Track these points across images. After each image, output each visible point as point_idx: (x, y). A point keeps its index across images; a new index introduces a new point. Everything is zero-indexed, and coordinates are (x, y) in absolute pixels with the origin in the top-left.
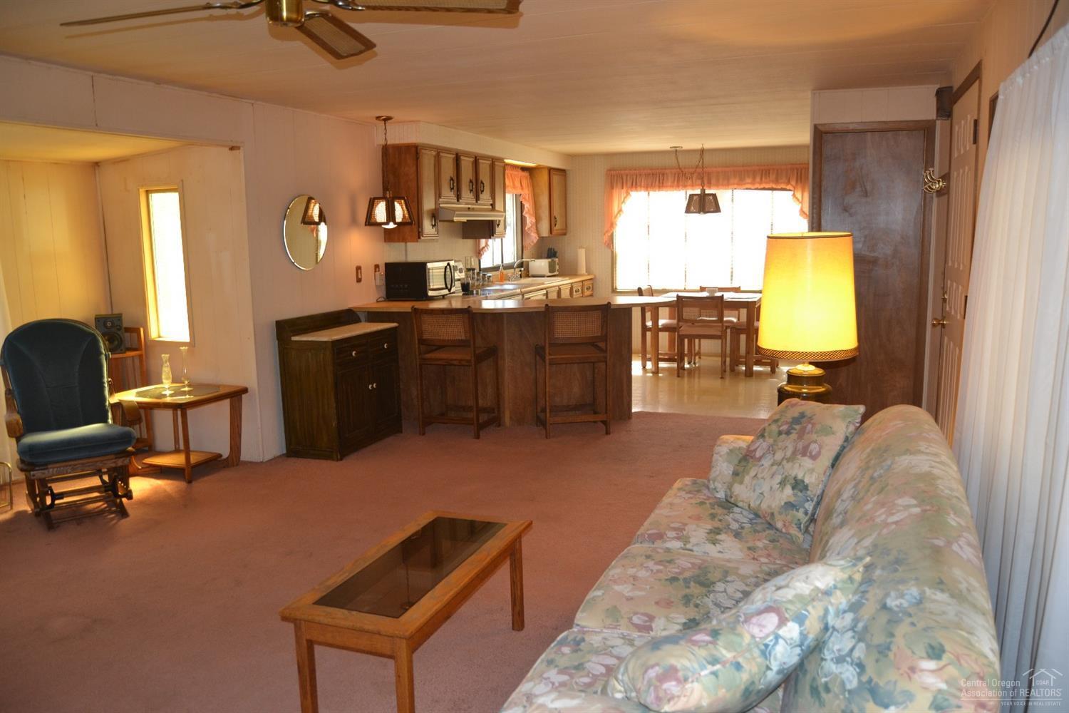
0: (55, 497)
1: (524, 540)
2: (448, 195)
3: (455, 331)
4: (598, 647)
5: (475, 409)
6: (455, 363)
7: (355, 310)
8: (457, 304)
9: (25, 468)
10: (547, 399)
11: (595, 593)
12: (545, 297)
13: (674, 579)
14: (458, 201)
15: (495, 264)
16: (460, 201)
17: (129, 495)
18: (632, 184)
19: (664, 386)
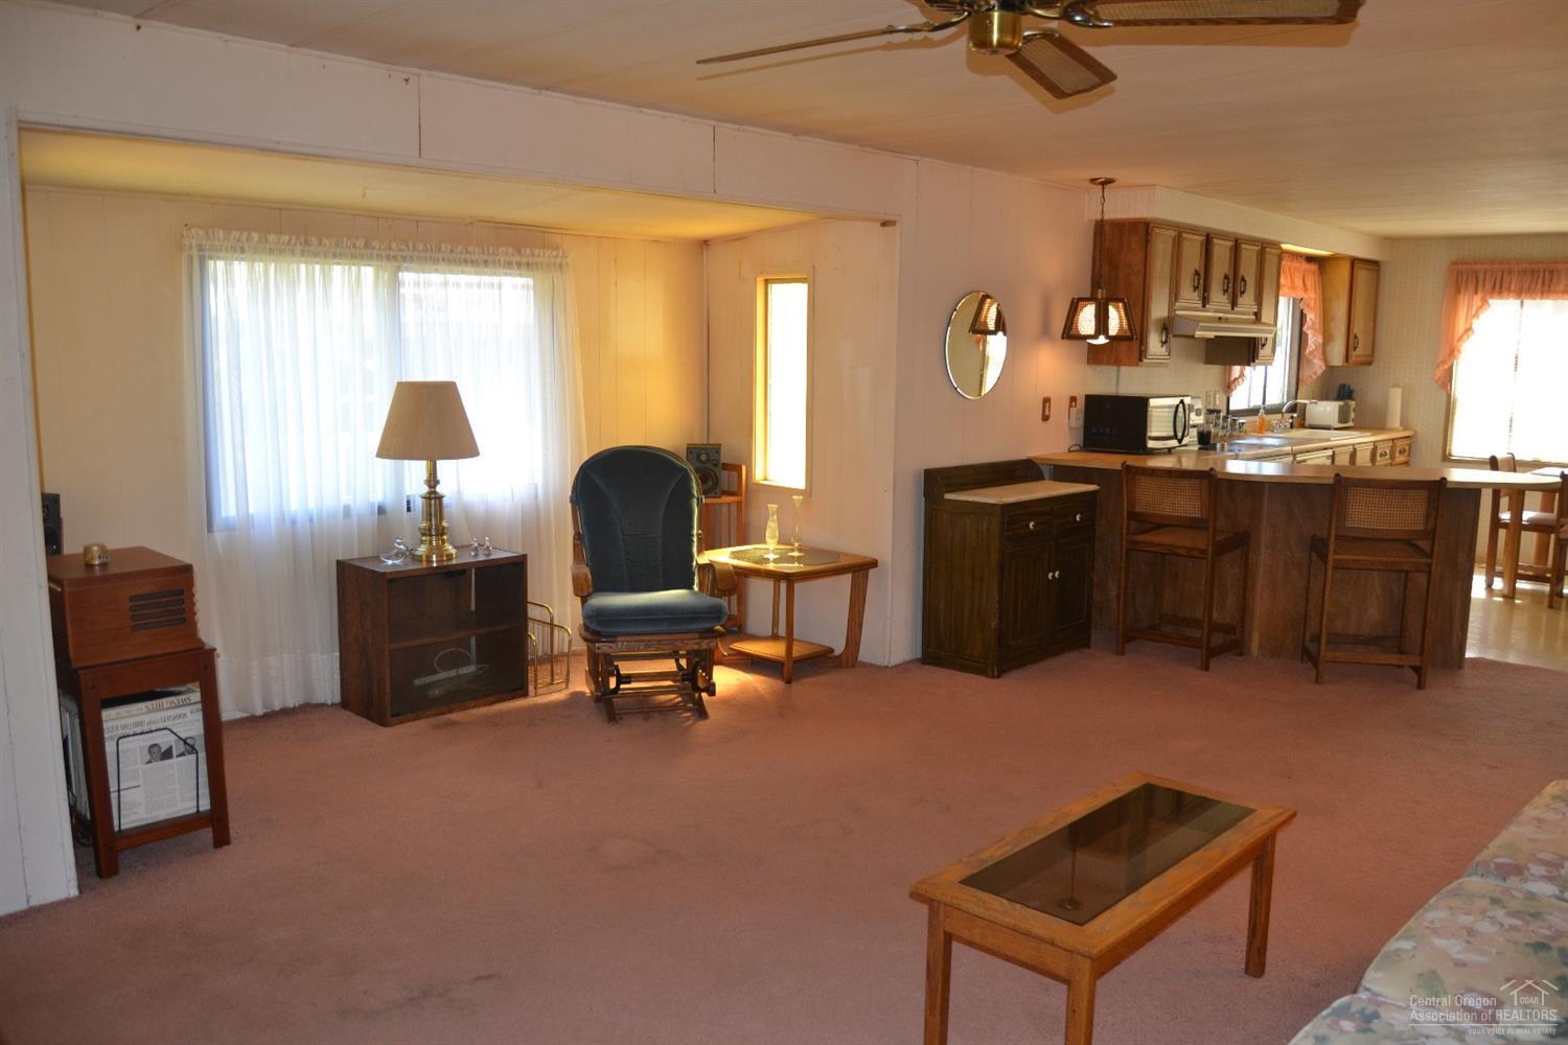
0: (622, 679)
1: (1281, 838)
2: (1189, 296)
3: (1186, 504)
4: (1402, 1032)
5: (1206, 625)
6: (1182, 552)
7: (1037, 462)
8: (1188, 463)
9: (589, 637)
10: (1324, 622)
11: (1396, 944)
12: (1329, 462)
13: (1540, 947)
14: (1204, 306)
15: (1252, 405)
16: (1207, 306)
17: (711, 689)
18: (1494, 288)
19: (1521, 620)
